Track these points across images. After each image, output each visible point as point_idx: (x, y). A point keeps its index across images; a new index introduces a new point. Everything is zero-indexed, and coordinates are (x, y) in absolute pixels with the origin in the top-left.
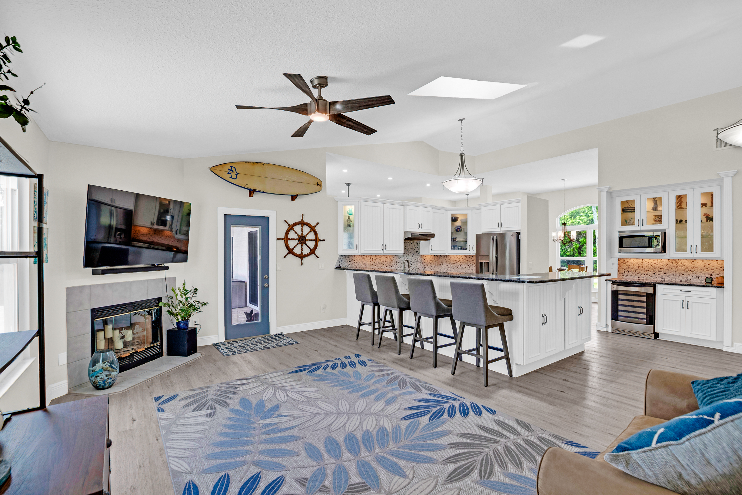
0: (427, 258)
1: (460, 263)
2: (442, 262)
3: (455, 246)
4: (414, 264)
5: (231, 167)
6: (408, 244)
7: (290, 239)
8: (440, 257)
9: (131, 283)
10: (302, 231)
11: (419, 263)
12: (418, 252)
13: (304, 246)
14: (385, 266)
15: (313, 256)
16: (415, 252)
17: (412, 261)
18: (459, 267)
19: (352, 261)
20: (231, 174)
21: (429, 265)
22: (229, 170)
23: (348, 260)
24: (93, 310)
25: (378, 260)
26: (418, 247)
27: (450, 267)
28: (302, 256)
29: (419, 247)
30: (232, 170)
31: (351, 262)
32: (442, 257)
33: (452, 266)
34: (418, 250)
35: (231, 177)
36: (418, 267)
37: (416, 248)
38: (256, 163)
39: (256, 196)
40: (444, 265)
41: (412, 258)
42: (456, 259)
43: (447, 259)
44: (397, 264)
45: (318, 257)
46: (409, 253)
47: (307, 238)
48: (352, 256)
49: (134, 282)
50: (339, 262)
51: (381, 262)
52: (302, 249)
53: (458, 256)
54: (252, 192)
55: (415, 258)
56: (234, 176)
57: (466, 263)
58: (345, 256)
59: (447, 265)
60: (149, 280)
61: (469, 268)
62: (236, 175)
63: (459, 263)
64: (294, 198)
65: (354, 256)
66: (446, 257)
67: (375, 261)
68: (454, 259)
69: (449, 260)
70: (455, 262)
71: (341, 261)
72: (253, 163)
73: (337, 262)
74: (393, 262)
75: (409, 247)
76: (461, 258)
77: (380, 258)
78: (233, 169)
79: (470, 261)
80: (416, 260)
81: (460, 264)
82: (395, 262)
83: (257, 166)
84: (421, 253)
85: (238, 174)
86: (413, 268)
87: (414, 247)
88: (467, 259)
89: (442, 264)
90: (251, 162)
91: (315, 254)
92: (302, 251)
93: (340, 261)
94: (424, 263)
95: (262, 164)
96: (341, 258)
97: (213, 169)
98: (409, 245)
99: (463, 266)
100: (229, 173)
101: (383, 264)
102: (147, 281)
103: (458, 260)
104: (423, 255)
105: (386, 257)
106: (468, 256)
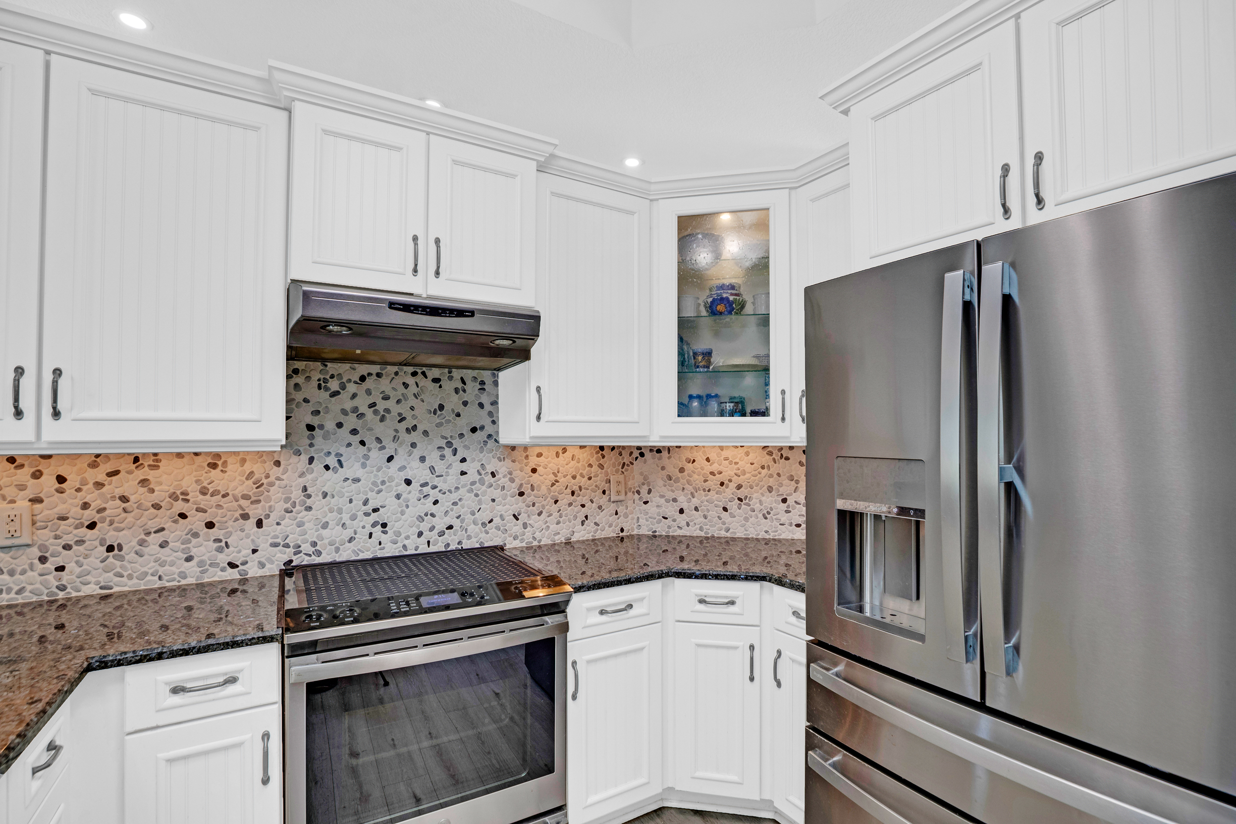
0: (549, 464)
1: (739, 487)
2: (646, 480)
3: (709, 396)
4: (455, 496)
6: (411, 381)
8: (636, 453)
11: (496, 493)
12: (489, 429)
14: (196, 521)
16: (466, 431)
17: (437, 481)
18: (733, 506)
21: (565, 499)
25: (127, 484)
26: (485, 399)
27: (685, 506)
29: (495, 403)
32: (648, 455)
33: (695, 502)
34: (487, 422)
36: (484, 516)
37: (473, 408)
40: (655, 499)
41: (440, 467)
42: (715, 467)
43: (672, 464)
44: (316, 501)
46: (415, 436)
51: (161, 494)
53: (725, 453)
55: (464, 467)
57: (770, 489)
59: (670, 495)
61: (784, 518)
63: (733, 486)
66: (665, 454)
67: (91, 495)
68: (708, 468)
69: (682, 470)
70: (713, 482)
74: (275, 493)
75: (413, 401)
76: (744, 464)
77: (140, 474)
79: (791, 478)
80: (472, 475)
81: (741, 493)
82: (297, 495)
84: (506, 437)
86: (448, 521)
87: (453, 402)
88: (775, 469)
89: (644, 490)
94: (526, 489)
98: (413, 389)
99: (757, 506)
101: (180, 506)
103: (729, 471)
104: (526, 448)
105: (203, 461)
106: (781, 449)
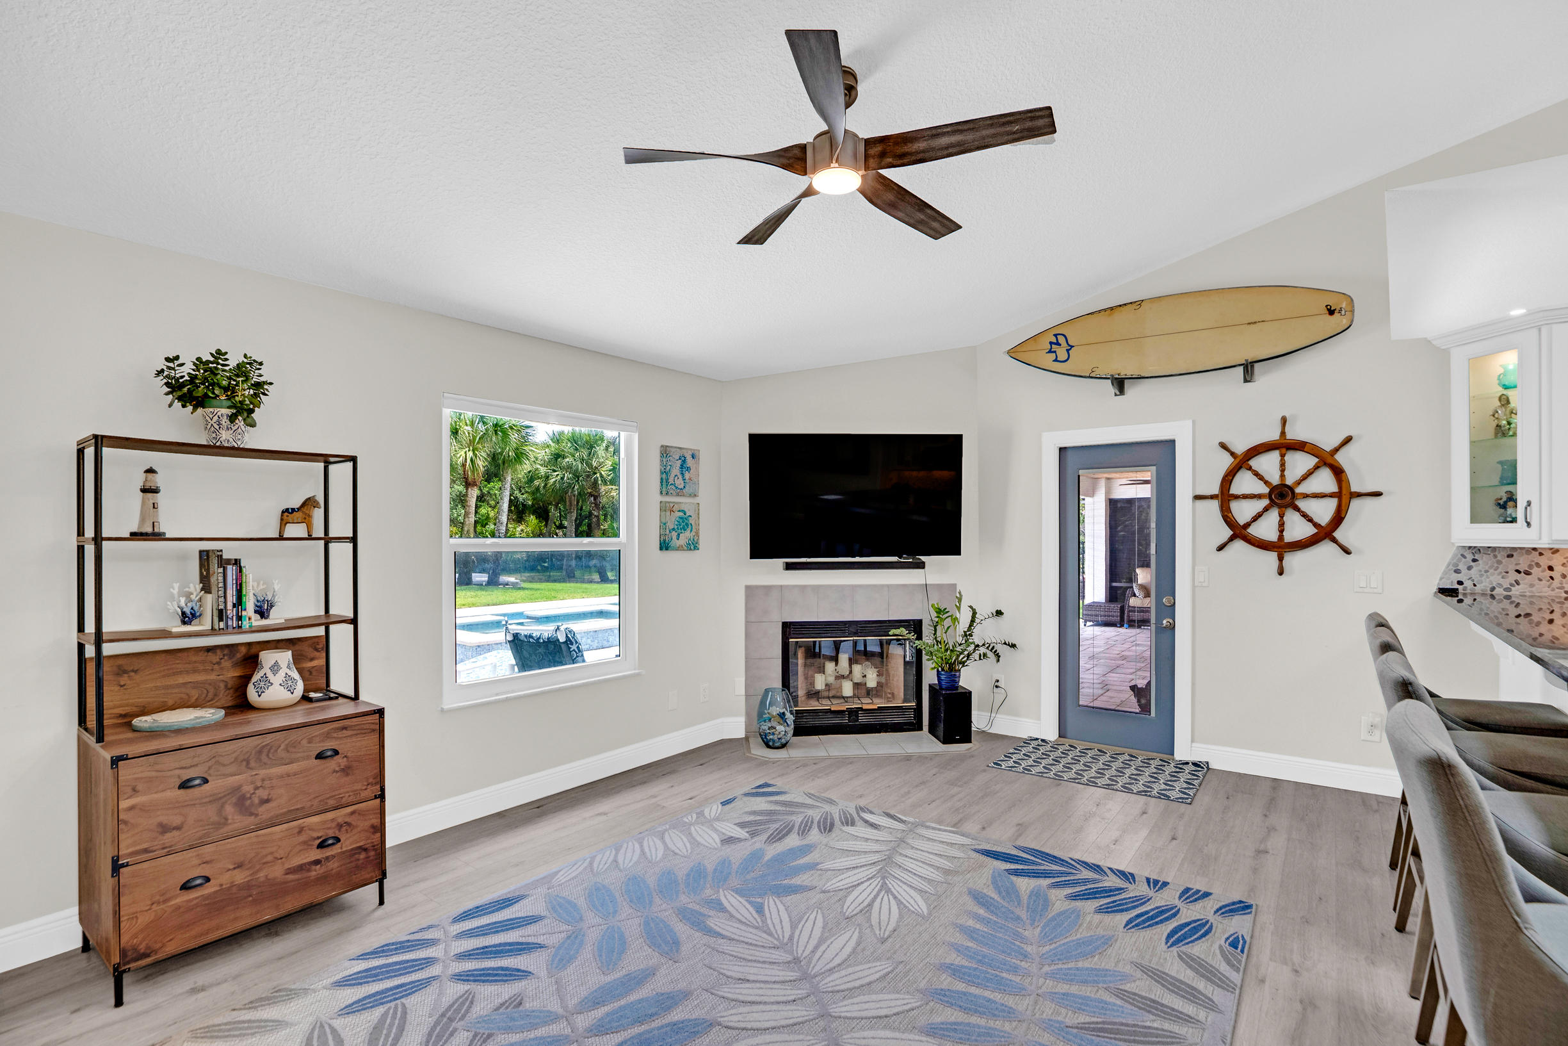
5: (1056, 335)
7: (1237, 497)
9: (854, 588)
10: (1283, 471)
13: (1292, 517)
15: (1326, 549)
19: (1535, 571)
20: (1055, 352)
22: (1051, 343)
23: (1511, 568)
24: (786, 626)
28: (1280, 547)
30: (1058, 344)
31: (1527, 573)
35: (1056, 360)
38: (1120, 306)
39: (1132, 390)
45: (1347, 552)
47: (1298, 490)
48: (1535, 549)
49: (860, 586)
50: (1457, 571)
52: (1282, 525)
54: (1120, 384)
56: (1062, 354)
58: (1494, 549)
60: (891, 585)
62: (1068, 351)
64: (1249, 369)
65: (1548, 554)
71: (1469, 568)
72: (1112, 309)
73: (1445, 573)
78: (1061, 340)
83: (1118, 316)
85: (1072, 347)
90: (1105, 310)
91: (1334, 540)
92: (1281, 531)
93: (1462, 567)
95: (1134, 306)
96: (1470, 557)
97: (1014, 353)
100: (1050, 351)
102: (888, 586)
